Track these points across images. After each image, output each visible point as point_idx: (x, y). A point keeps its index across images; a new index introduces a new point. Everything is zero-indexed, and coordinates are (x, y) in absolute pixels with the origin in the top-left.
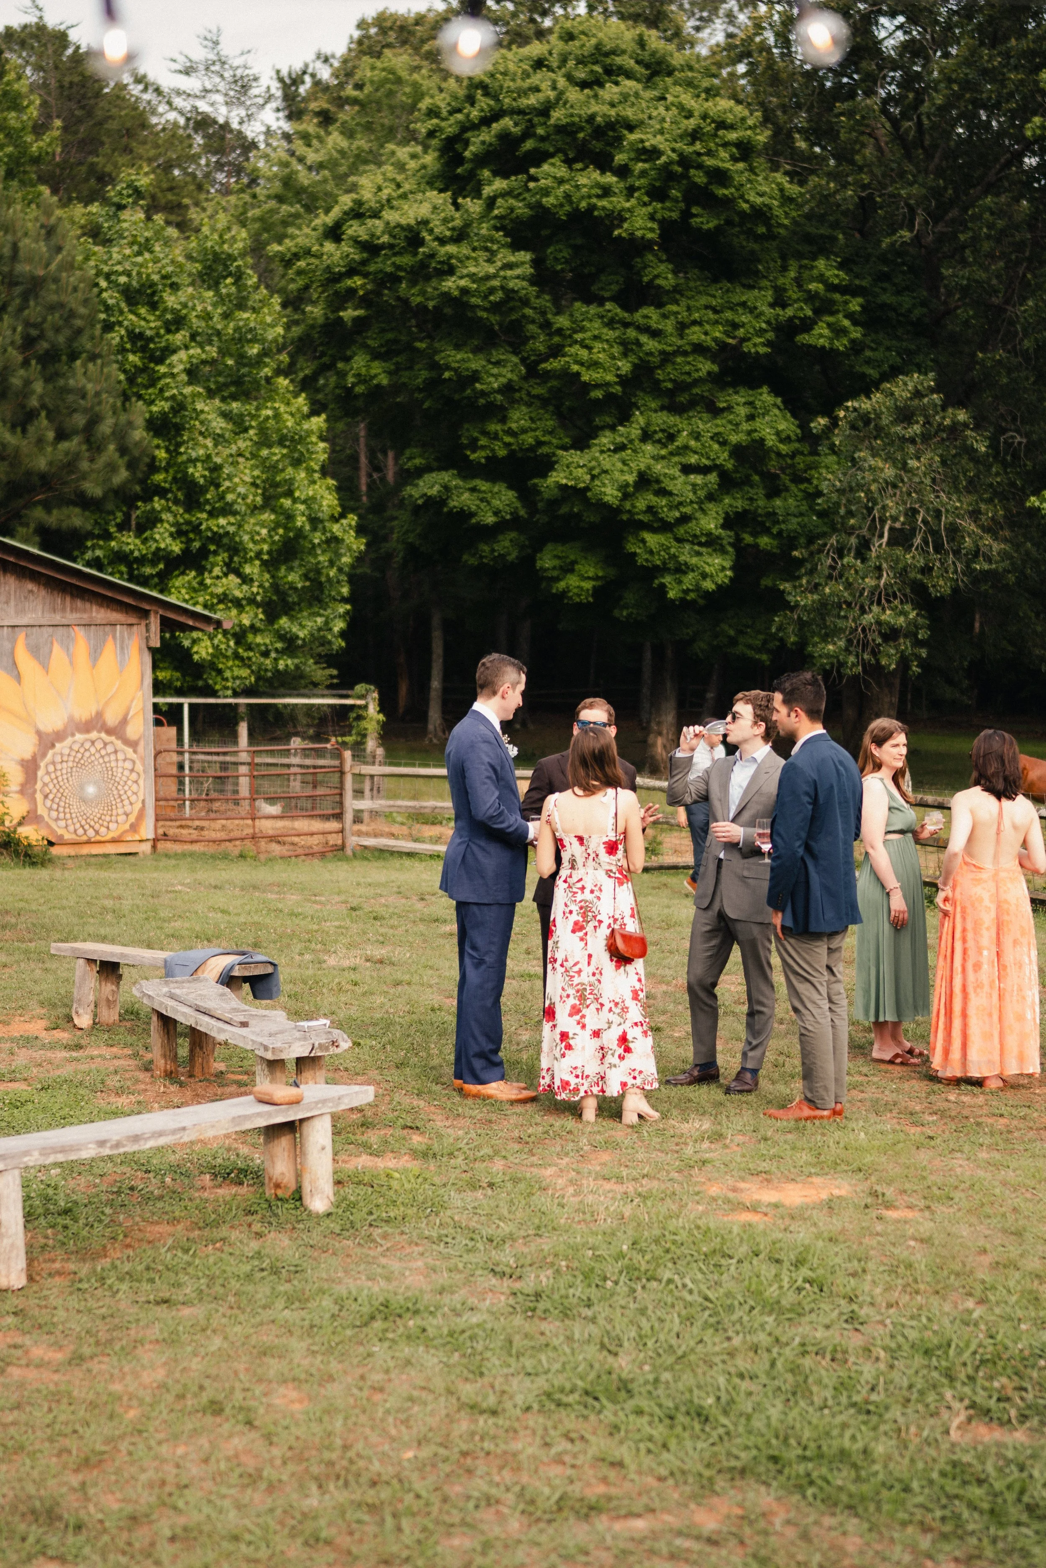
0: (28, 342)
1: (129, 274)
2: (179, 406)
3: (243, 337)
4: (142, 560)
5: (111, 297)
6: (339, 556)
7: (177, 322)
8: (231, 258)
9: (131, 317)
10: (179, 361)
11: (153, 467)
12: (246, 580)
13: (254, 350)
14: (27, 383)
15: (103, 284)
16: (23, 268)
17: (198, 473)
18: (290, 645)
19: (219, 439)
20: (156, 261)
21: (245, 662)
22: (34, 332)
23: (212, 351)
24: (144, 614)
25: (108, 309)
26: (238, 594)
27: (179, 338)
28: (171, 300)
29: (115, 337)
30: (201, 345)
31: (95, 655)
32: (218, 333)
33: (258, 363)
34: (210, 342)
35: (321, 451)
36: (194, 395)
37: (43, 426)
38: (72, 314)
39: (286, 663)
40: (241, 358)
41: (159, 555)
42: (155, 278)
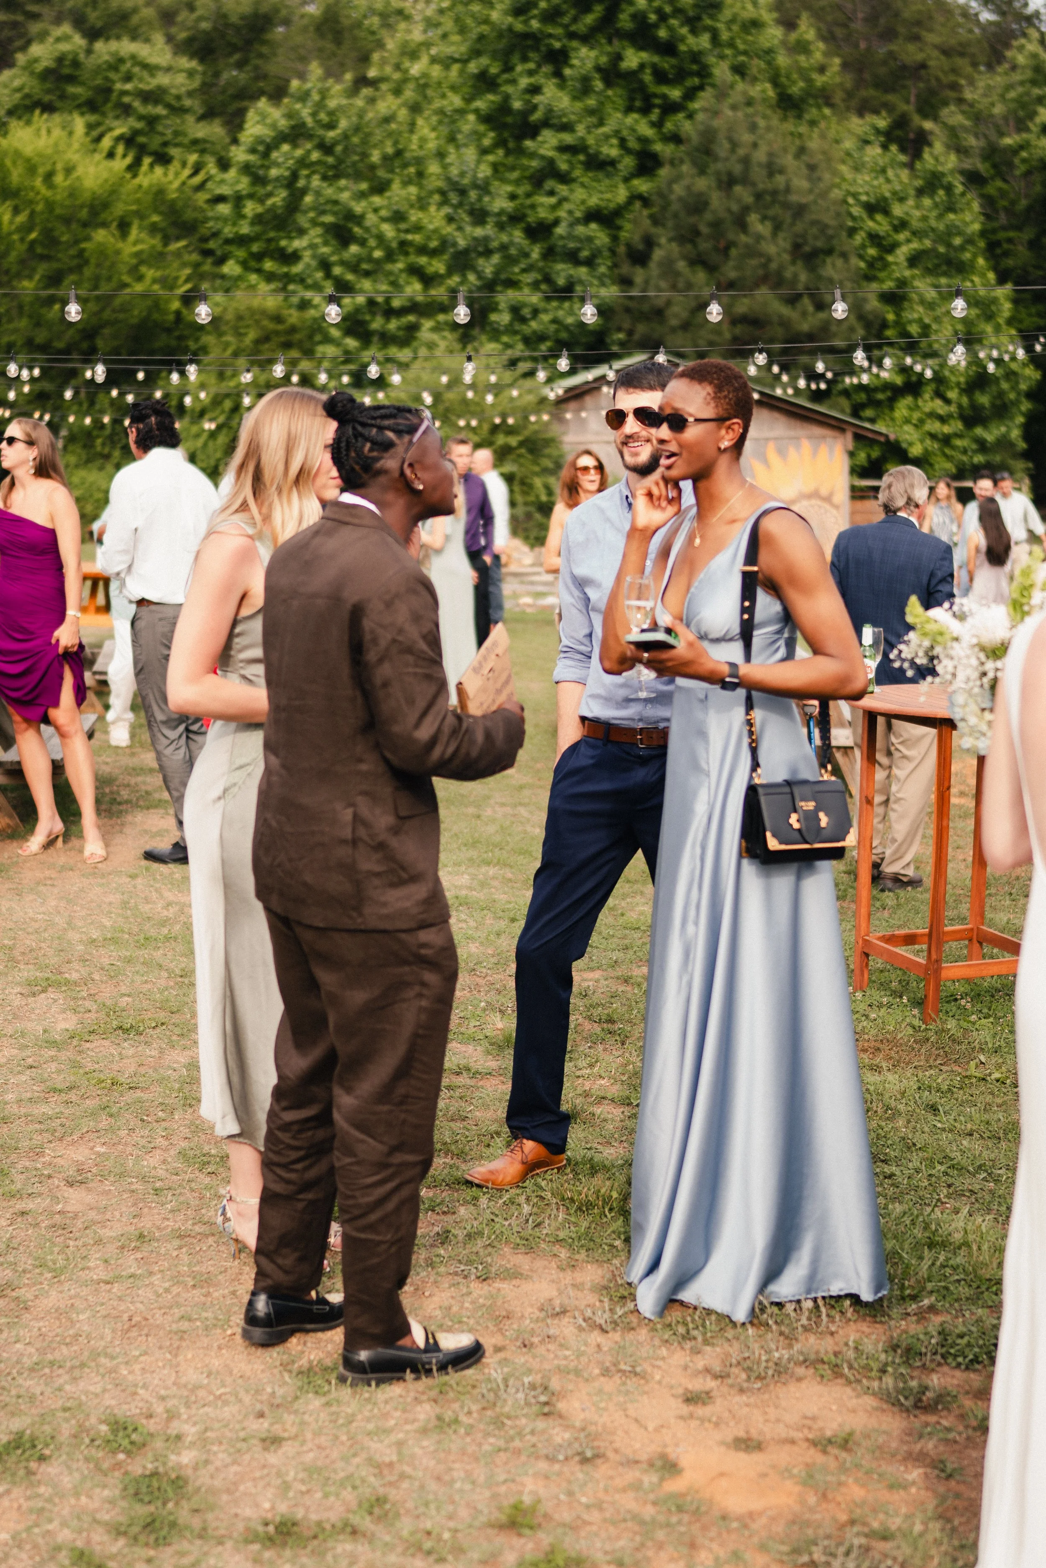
0: (796, 247)
1: (867, 194)
2: (902, 283)
3: (952, 231)
4: (876, 389)
5: (856, 211)
6: (1017, 383)
7: (902, 225)
8: (943, 174)
9: (871, 224)
10: (902, 253)
11: (884, 325)
12: (947, 401)
13: (957, 241)
14: (795, 276)
15: (851, 201)
16: (794, 198)
17: (914, 329)
18: (982, 446)
19: (930, 306)
20: (888, 181)
21: (948, 458)
22: (800, 241)
23: (928, 243)
24: (842, 430)
25: (854, 218)
26: (941, 412)
27: (901, 237)
28: (898, 210)
29: (859, 238)
30: (920, 239)
31: (815, 453)
32: (933, 230)
33: (962, 248)
34: (927, 236)
35: (1006, 308)
36: (913, 277)
37: (807, 304)
38: (826, 226)
39: (979, 459)
40: (949, 245)
41: (887, 386)
42: (888, 195)
